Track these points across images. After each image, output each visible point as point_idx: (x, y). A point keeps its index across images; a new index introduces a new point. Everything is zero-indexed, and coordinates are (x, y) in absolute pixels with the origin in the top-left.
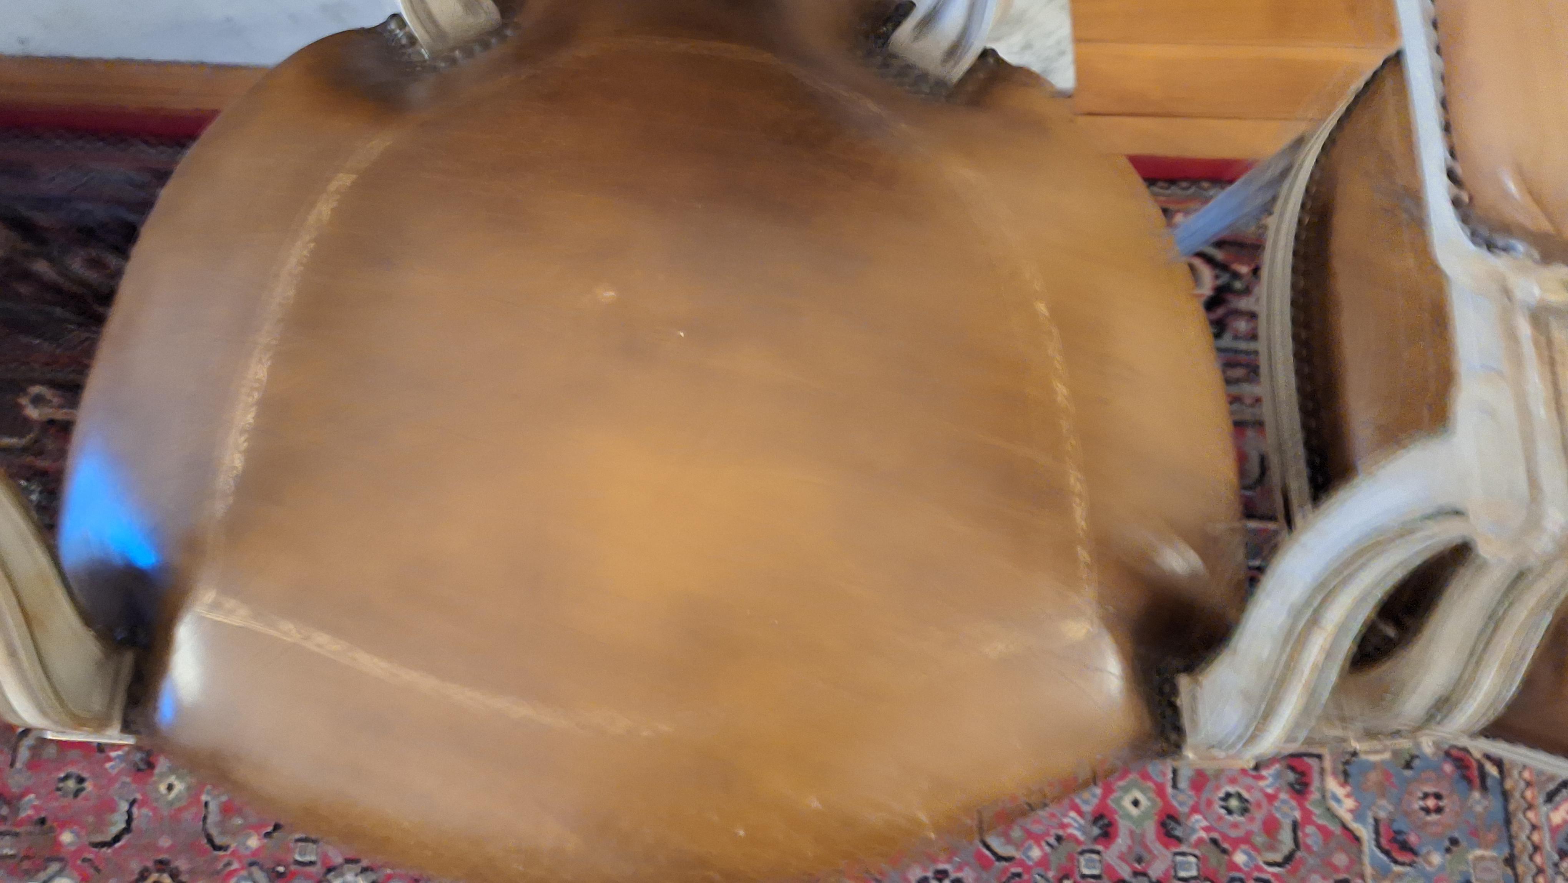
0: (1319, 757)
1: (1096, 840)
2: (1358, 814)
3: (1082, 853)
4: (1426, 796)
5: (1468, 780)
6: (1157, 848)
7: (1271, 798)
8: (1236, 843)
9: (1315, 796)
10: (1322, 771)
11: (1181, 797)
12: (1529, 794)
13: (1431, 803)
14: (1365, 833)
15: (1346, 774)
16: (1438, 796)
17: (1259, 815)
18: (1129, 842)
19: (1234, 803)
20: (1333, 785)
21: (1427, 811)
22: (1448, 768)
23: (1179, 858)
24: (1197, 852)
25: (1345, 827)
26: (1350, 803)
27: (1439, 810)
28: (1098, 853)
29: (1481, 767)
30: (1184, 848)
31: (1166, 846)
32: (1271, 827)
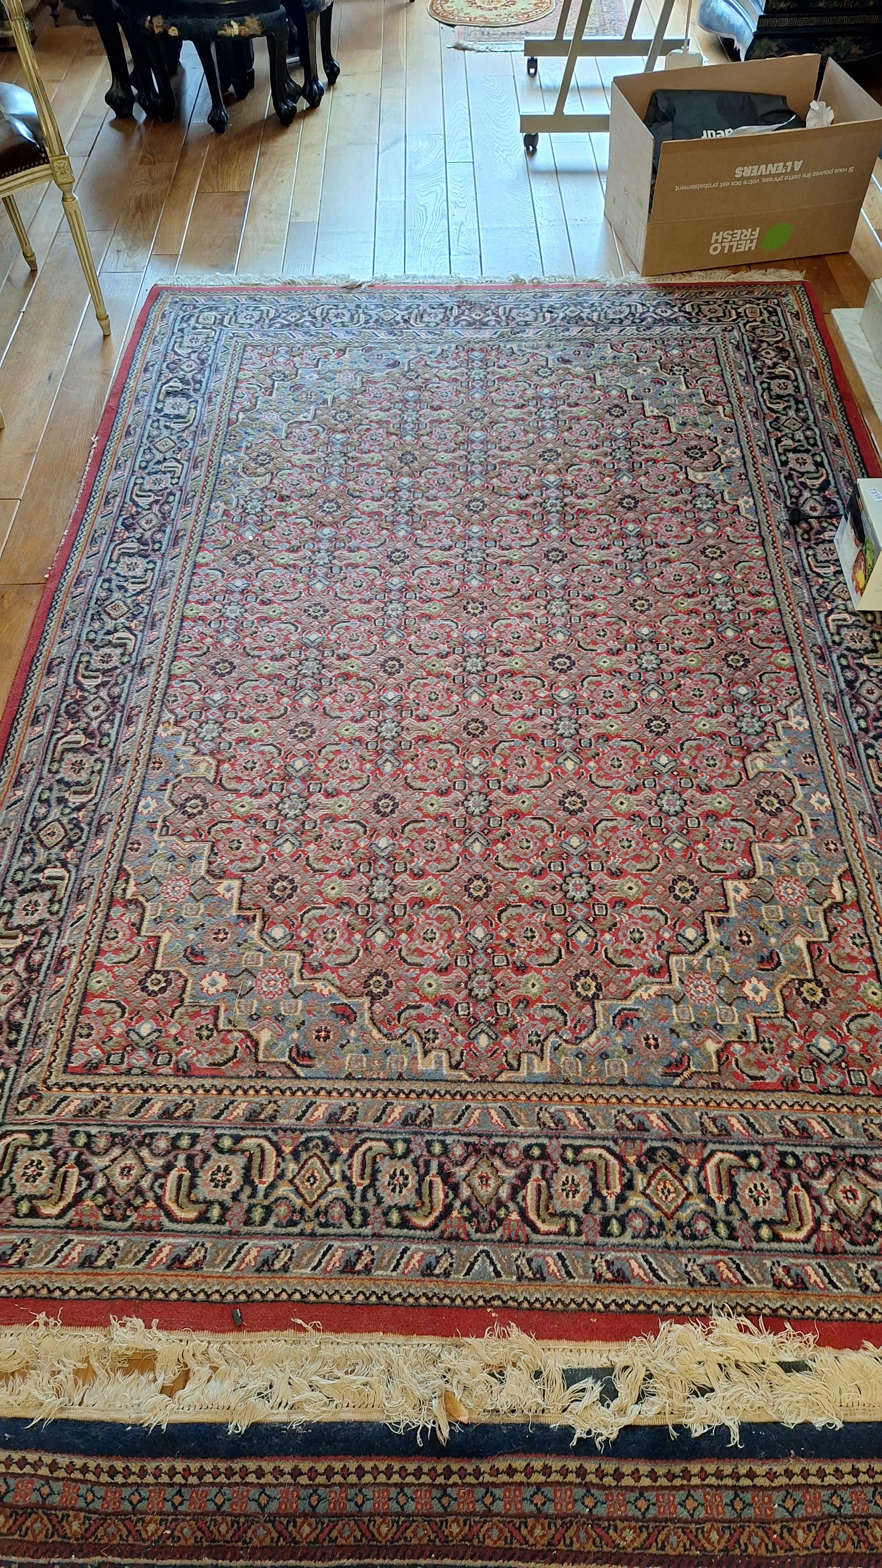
0: (670, 982)
1: (609, 869)
2: (639, 1000)
3: (602, 863)
4: (656, 1039)
5: (669, 1066)
6: (608, 896)
7: (644, 956)
8: (616, 935)
9: (647, 979)
11: (636, 911)
12: (666, 1102)
13: (652, 1041)
14: (629, 1003)
15: (662, 996)
16: (656, 1046)
17: (632, 947)
18: (610, 884)
19: (637, 936)
20: (655, 988)
21: (647, 1039)
22: (675, 1054)
23: (604, 906)
24: (608, 916)
25: (632, 991)
26: (645, 997)
27: (648, 1046)
28: (602, 870)
29: (678, 1075)
30: (609, 910)
31: (609, 901)
32: (628, 953)
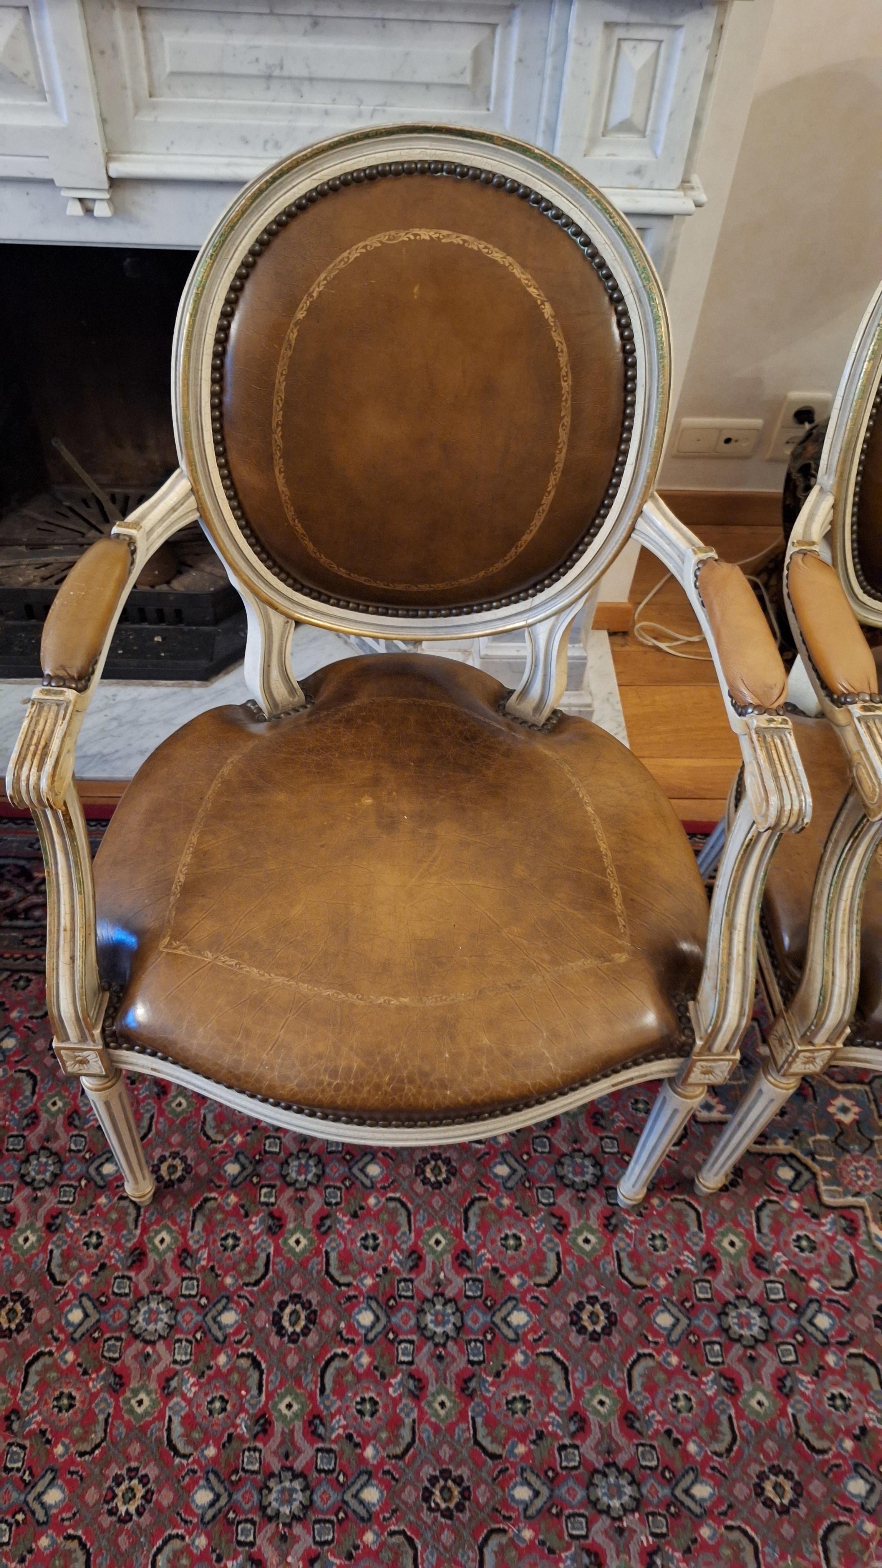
0: (862, 1208)
1: (705, 1272)
3: (697, 1282)
6: (751, 1277)
7: (832, 1239)
8: (810, 1273)
9: (864, 1237)
10: (866, 1219)
11: (766, 1240)
17: (824, 1252)
18: (731, 1273)
19: (804, 1243)
23: (769, 1285)
24: (782, 1280)
28: (709, 1282)
30: (772, 1278)
31: (759, 1277)
32: (834, 1260)
